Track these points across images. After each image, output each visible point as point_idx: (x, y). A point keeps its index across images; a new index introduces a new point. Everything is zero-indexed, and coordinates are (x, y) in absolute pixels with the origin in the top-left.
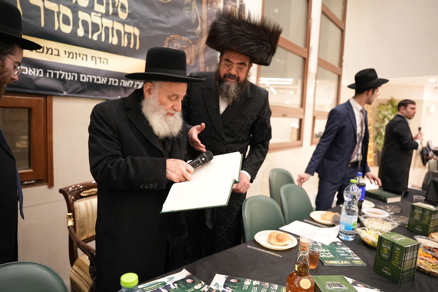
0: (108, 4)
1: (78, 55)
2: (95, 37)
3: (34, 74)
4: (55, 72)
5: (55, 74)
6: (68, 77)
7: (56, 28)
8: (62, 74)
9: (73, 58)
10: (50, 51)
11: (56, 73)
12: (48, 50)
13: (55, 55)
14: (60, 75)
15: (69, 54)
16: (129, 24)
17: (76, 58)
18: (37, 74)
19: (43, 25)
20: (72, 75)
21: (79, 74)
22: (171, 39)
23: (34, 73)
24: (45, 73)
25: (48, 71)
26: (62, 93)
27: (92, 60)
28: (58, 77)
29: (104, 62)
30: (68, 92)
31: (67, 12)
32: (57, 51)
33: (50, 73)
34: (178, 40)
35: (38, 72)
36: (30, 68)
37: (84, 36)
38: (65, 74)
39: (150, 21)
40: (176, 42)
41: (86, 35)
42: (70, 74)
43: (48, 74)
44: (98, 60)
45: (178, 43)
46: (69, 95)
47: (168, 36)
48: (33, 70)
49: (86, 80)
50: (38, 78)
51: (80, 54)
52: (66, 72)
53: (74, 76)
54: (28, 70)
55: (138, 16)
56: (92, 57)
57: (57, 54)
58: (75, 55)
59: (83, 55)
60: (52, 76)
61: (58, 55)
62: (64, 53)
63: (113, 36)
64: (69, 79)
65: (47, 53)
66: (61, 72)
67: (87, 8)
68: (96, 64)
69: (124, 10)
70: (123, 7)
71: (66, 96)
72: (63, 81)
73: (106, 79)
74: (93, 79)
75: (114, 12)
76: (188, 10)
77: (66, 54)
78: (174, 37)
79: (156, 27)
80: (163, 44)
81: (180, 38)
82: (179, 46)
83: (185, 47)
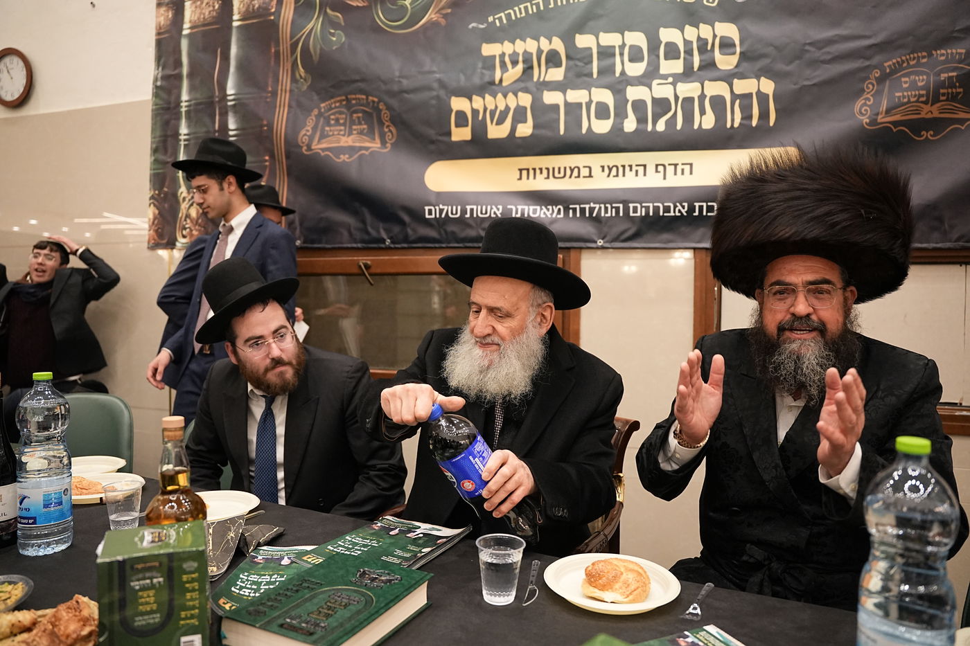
0: (689, 52)
1: (627, 169)
2: (661, 126)
3: (549, 216)
4: (582, 206)
5: (582, 211)
6: (606, 211)
7: (584, 131)
8: (595, 208)
9: (617, 176)
10: (576, 173)
11: (585, 208)
12: (572, 170)
13: (584, 177)
14: (591, 210)
15: (610, 169)
16: (742, 76)
17: (624, 175)
18: (554, 215)
19: (562, 132)
20: (612, 208)
21: (626, 203)
22: (887, 71)
23: (548, 214)
24: (567, 209)
25: (571, 206)
26: (596, 242)
27: (657, 171)
28: (587, 215)
29: (683, 170)
30: (605, 240)
31: (605, 96)
32: (588, 169)
33: (574, 210)
34: (917, 65)
35: (556, 211)
36: (543, 207)
37: (636, 130)
38: (600, 208)
39: (807, 48)
40: (907, 75)
41: (642, 126)
42: (609, 206)
43: (571, 211)
44: (670, 169)
45: (920, 74)
46: (607, 245)
48: (548, 210)
49: (641, 212)
50: (554, 221)
51: (631, 166)
52: (602, 203)
53: (617, 209)
54: (541, 209)
55: (770, 50)
56: (657, 166)
57: (588, 175)
58: (621, 169)
59: (637, 165)
60: (578, 215)
61: (590, 176)
62: (601, 169)
63: (703, 112)
64: (609, 215)
65: (570, 177)
66: (592, 205)
67: (643, 76)
68: (665, 178)
69: (731, 50)
70: (726, 45)
71: (603, 248)
72: (597, 220)
73: (686, 205)
74: (656, 209)
75: (703, 63)
77: (603, 171)
78: (902, 63)
79: (829, 57)
80: (861, 92)
81: (930, 55)
82: (921, 81)
83: (950, 78)
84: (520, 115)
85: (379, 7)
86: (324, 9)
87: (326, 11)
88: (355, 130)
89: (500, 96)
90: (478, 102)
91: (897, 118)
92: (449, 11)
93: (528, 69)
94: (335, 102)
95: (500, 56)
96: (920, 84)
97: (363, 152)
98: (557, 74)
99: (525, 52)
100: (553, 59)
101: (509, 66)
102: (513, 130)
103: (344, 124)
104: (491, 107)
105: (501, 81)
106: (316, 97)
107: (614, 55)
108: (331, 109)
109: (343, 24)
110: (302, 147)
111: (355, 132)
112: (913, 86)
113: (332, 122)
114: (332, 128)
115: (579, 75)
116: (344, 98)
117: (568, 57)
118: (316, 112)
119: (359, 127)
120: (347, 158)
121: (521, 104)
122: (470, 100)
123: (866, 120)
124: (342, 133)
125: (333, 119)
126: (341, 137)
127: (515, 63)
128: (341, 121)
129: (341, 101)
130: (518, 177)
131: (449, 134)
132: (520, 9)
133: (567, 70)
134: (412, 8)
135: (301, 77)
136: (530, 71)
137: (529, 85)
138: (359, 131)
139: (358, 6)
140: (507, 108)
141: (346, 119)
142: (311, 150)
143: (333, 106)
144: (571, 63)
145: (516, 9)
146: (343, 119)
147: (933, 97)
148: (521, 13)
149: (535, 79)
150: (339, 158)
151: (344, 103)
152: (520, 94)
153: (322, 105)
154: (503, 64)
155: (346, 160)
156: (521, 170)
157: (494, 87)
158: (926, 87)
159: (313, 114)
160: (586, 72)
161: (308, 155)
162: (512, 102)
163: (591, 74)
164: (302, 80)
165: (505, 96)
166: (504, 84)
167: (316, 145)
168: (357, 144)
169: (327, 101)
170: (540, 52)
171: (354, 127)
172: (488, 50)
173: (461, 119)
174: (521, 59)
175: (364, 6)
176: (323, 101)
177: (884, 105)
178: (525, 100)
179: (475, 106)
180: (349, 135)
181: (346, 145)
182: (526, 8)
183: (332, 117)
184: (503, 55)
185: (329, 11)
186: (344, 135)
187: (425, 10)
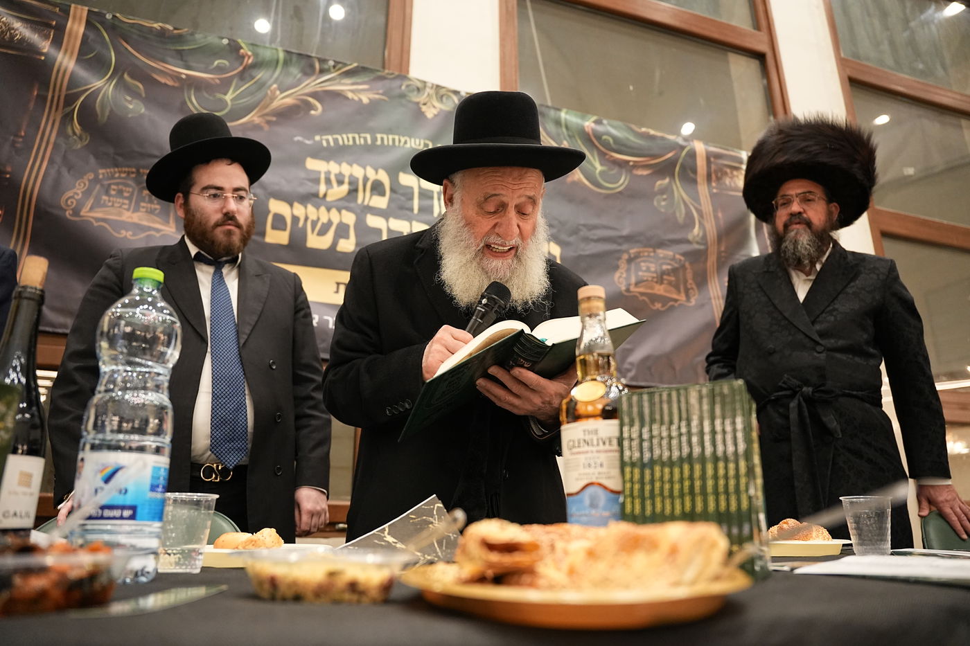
22: (632, 256)
34: (649, 256)
39: (581, 228)
40: (644, 261)
45: (651, 262)
47: (627, 251)
76: (664, 200)
78: (639, 253)
79: (595, 237)
80: (617, 268)
81: (654, 252)
82: (653, 267)
83: (668, 269)
84: (342, 231)
85: (192, 92)
86: (120, 74)
87: (122, 77)
88: (143, 207)
89: (323, 209)
90: (299, 210)
91: (642, 290)
92: (274, 119)
93: (353, 191)
94: (120, 172)
95: (326, 173)
96: (653, 269)
97: (153, 233)
98: (381, 202)
99: (351, 176)
100: (377, 188)
101: (335, 184)
102: (335, 244)
103: (130, 198)
104: (313, 217)
105: (325, 195)
106: (92, 160)
107: (432, 198)
108: (113, 177)
109: (144, 95)
110: (66, 210)
111: (142, 210)
112: (648, 270)
113: (113, 193)
114: (111, 199)
115: (402, 208)
116: (134, 170)
117: (392, 190)
118: (91, 176)
119: (149, 205)
120: (131, 236)
121: (345, 221)
122: (291, 205)
123: (623, 288)
124: (126, 207)
125: (114, 190)
126: (125, 212)
127: (340, 182)
128: (126, 194)
129: (128, 173)
130: (335, 290)
131: (263, 234)
132: (348, 138)
133: (391, 200)
134: (232, 105)
135: (74, 133)
136: (354, 193)
137: (352, 205)
138: (149, 210)
139: (166, 84)
140: (330, 223)
141: (132, 194)
142: (79, 216)
143: (117, 175)
144: (394, 196)
145: (345, 136)
146: (128, 192)
147: (660, 278)
148: (348, 141)
149: (360, 201)
150: (119, 233)
151: (134, 176)
152: (344, 212)
153: (101, 171)
154: (328, 181)
155: (128, 237)
156: (338, 284)
157: (317, 199)
158: (655, 272)
159: (85, 177)
160: (407, 206)
161: (71, 220)
162: (335, 217)
163: (412, 210)
164: (75, 137)
165: (329, 210)
166: (329, 199)
167: (88, 212)
168: (145, 223)
169: (109, 168)
170: (366, 179)
171: (142, 204)
172: (312, 164)
173: (279, 222)
174: (347, 180)
175: (173, 87)
176: (104, 166)
177: (633, 280)
178: (349, 218)
179: (296, 213)
180: (134, 212)
181: (130, 220)
182: (354, 138)
183: (113, 187)
184: (328, 173)
185: (126, 76)
186: (128, 210)
187: (248, 110)
